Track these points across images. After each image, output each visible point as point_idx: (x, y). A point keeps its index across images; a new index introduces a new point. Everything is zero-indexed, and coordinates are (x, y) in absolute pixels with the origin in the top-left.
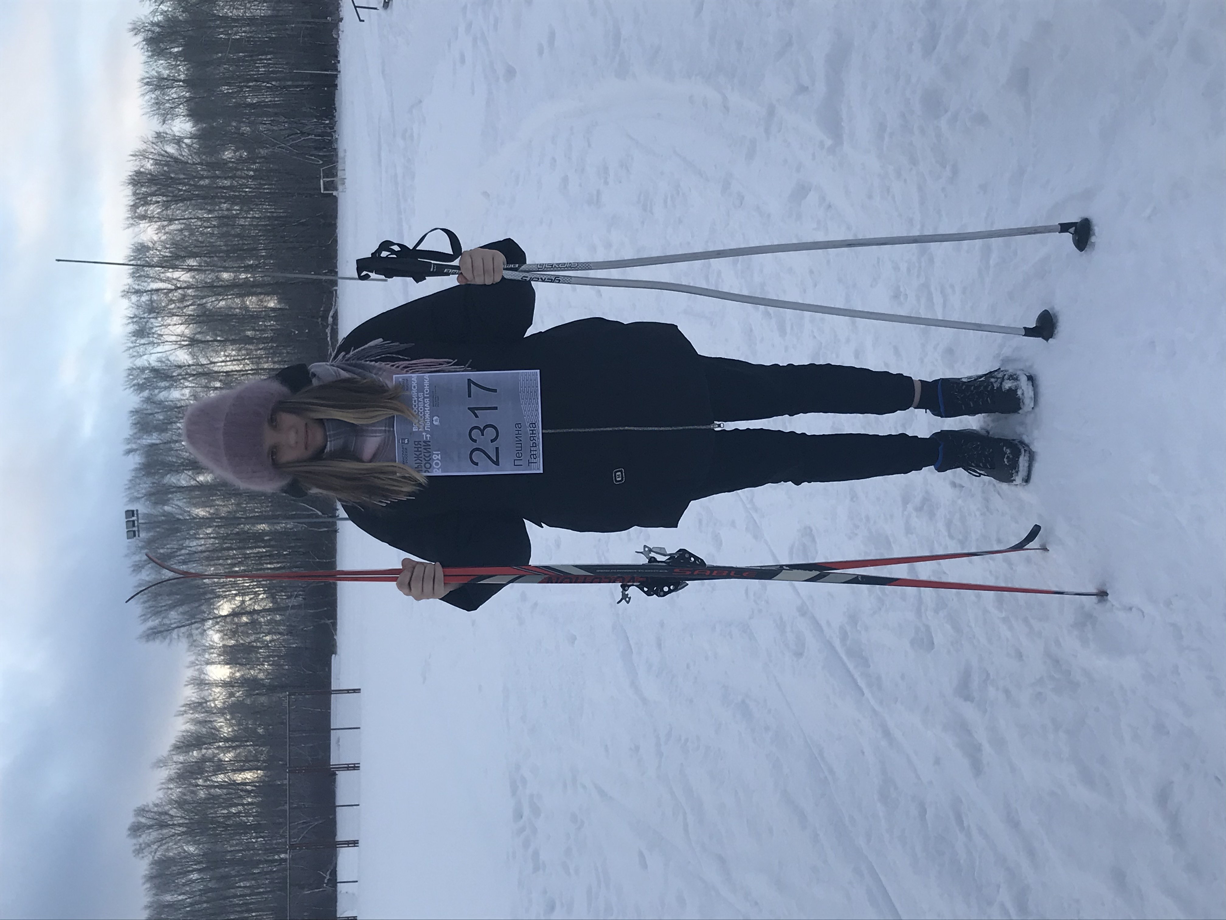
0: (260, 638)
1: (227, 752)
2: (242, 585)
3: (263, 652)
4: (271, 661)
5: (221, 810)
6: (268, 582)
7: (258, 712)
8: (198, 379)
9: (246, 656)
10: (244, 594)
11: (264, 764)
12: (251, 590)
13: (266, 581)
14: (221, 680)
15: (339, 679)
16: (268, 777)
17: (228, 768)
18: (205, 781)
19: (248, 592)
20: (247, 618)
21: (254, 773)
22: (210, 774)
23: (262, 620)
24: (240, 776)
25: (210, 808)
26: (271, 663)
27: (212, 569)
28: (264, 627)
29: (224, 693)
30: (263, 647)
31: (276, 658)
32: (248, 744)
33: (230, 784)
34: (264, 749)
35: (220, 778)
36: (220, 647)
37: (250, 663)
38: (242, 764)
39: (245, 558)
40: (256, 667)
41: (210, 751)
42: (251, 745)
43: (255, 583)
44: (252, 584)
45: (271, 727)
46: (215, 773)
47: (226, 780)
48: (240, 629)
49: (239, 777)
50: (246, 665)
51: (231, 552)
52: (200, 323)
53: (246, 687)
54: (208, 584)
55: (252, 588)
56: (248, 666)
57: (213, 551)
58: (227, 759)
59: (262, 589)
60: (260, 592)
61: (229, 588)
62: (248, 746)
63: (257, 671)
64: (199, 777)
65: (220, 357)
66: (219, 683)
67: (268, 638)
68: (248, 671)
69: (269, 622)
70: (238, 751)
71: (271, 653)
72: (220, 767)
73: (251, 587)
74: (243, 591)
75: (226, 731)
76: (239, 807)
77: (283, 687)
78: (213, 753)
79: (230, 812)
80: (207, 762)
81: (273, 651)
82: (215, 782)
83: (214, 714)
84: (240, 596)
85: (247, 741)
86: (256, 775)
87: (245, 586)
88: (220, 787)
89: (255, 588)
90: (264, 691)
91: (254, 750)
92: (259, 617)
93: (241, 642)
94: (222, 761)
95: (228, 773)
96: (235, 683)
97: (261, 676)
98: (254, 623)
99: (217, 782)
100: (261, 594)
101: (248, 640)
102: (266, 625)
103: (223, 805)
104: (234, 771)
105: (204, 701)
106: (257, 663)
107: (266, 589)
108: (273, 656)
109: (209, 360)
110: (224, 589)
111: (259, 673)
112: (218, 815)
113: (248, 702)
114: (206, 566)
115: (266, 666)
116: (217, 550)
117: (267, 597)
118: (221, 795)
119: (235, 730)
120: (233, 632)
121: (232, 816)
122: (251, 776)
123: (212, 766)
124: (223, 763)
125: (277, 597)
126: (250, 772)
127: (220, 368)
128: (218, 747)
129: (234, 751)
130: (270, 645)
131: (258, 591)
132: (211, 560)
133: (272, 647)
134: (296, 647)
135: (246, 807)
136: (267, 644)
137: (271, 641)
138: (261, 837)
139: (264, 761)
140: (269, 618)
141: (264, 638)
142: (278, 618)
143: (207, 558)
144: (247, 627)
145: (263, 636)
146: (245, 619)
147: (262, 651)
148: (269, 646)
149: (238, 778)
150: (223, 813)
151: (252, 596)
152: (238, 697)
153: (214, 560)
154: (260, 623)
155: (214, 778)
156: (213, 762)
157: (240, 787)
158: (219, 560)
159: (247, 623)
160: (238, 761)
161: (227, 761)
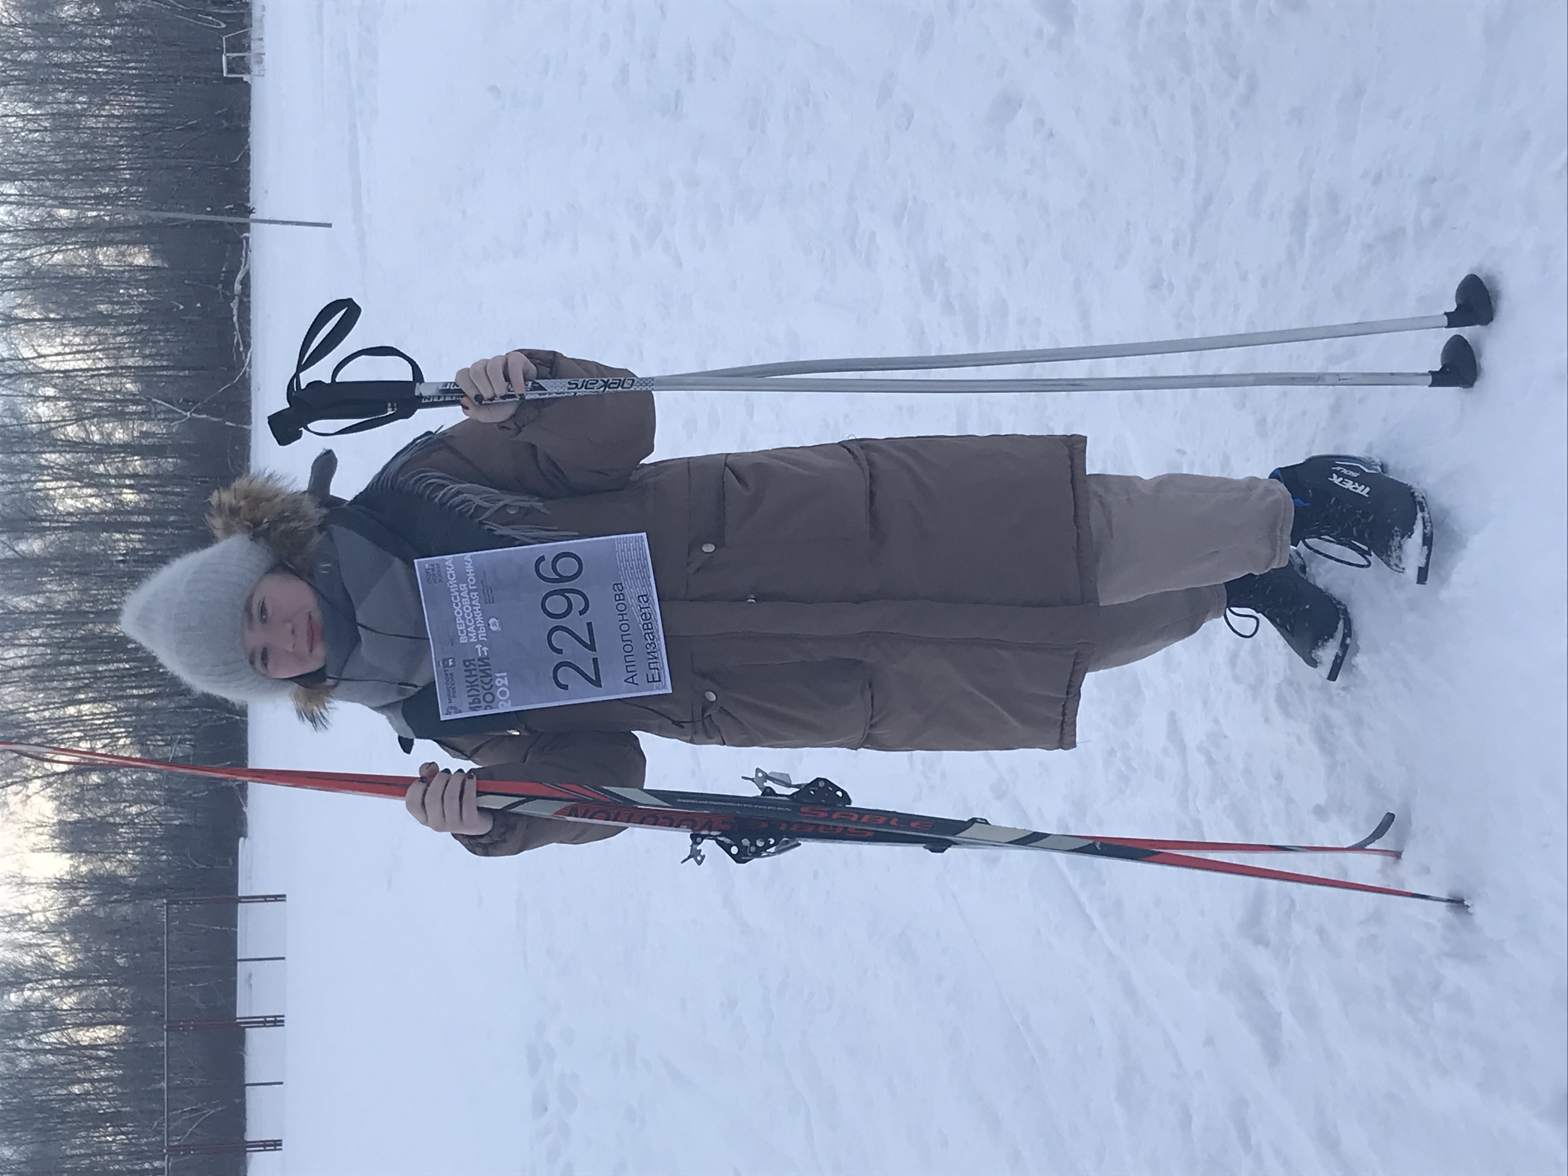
0: (119, 809)
1: (65, 995)
2: (90, 722)
3: (126, 833)
4: (139, 847)
5: (56, 1089)
6: (134, 718)
7: (115, 932)
8: (18, 382)
9: (98, 838)
10: (93, 738)
11: (128, 1015)
12: (105, 731)
13: (130, 716)
14: (56, 878)
15: (251, 878)
16: (134, 1036)
17: (68, 1022)
18: (30, 1042)
19: (100, 735)
20: (99, 778)
21: (110, 1029)
22: (37, 1031)
23: (124, 780)
24: (88, 1034)
25: (39, 1086)
26: (138, 850)
27: (41, 696)
28: (126, 791)
29: (61, 899)
30: (125, 824)
31: (147, 843)
32: (100, 981)
33: (69, 1048)
34: (126, 991)
35: (52, 1038)
36: (54, 825)
37: (103, 851)
38: (90, 1014)
39: (96, 678)
40: (114, 857)
41: (37, 994)
42: (105, 984)
43: (112, 720)
44: (106, 721)
45: (137, 955)
46: (46, 1030)
47: (65, 1041)
48: (89, 795)
49: (85, 1036)
50: (96, 853)
51: (71, 668)
52: (21, 289)
53: (96, 889)
54: (33, 721)
55: (106, 728)
56: (100, 856)
57: (44, 666)
58: (65, 1007)
59: (123, 730)
60: (120, 735)
61: (68, 727)
62: (100, 985)
63: (115, 864)
64: (20, 1035)
65: (54, 347)
66: (52, 883)
67: (134, 810)
68: (99, 863)
69: (136, 784)
70: (84, 994)
71: (139, 835)
72: (54, 1020)
73: (104, 726)
74: (91, 733)
75: (64, 961)
76: (86, 1084)
77: (158, 890)
78: (43, 996)
79: (70, 1093)
80: (32, 1011)
81: (142, 831)
82: (46, 1043)
83: (43, 932)
84: (86, 740)
85: (99, 978)
86: (114, 1033)
87: (96, 725)
88: (55, 1051)
89: (111, 729)
90: (127, 895)
91: (111, 992)
92: (118, 775)
93: (89, 815)
94: (57, 1010)
95: (67, 1029)
96: (79, 882)
97: (122, 871)
98: (108, 786)
99: (50, 1044)
100: (122, 737)
101: (101, 813)
102: (131, 789)
103: (60, 1081)
104: (78, 1026)
105: (27, 911)
106: (116, 850)
107: (131, 729)
108: (142, 840)
109: (36, 351)
110: (60, 730)
111: (117, 867)
112: (51, 1098)
113: (101, 913)
114: (30, 691)
115: (130, 856)
116: (49, 666)
117: (131, 743)
118: (55, 1065)
119: (80, 960)
120: (77, 800)
121: (74, 1100)
122: (104, 1034)
123: (42, 1018)
124: (59, 1012)
125: (149, 743)
126: (106, 1028)
127: (54, 365)
128: (51, 988)
129: (77, 993)
130: (136, 821)
131: (117, 733)
132: (39, 682)
133: (139, 824)
134: (180, 824)
135: (96, 1084)
136: (132, 820)
137: (138, 815)
138: (123, 1133)
139: (127, 1011)
140: (134, 777)
141: (127, 810)
142: (150, 777)
143: (33, 678)
144: (98, 791)
145: (125, 807)
146: (95, 778)
147: (124, 830)
148: (135, 824)
149: (84, 1038)
150: (59, 1095)
151: (107, 741)
152: (83, 905)
153: (44, 681)
154: (120, 784)
155: (44, 1038)
156: (43, 1011)
157: (87, 1053)
158: (53, 681)
159: (98, 786)
160: (83, 1011)
161: (65, 1010)
